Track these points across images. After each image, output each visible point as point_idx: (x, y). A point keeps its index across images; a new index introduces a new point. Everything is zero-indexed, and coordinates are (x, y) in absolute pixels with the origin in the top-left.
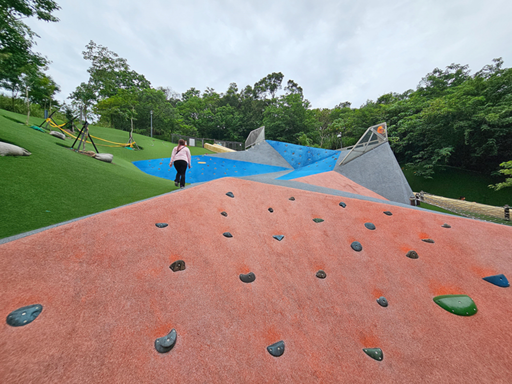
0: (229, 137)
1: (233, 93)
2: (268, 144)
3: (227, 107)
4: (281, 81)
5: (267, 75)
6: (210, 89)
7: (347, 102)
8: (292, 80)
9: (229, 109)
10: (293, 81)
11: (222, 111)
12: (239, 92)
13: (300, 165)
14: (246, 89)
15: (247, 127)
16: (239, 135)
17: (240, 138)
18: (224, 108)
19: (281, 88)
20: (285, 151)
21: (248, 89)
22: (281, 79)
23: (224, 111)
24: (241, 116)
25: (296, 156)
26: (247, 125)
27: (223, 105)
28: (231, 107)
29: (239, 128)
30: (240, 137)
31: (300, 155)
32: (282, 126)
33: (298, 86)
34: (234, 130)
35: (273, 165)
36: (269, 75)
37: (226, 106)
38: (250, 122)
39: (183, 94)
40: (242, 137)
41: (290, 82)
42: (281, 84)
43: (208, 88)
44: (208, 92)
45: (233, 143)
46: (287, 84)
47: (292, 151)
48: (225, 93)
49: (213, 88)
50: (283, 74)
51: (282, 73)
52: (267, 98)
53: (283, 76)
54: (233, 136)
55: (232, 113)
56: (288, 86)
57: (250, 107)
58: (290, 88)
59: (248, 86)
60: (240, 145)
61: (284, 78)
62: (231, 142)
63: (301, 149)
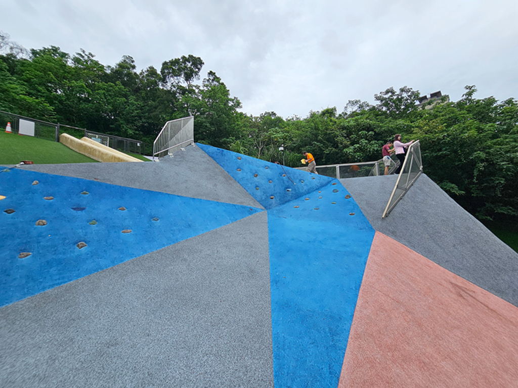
0: (119, 131)
1: (129, 68)
2: (201, 151)
3: (116, 85)
4: (199, 69)
5: (182, 56)
6: (87, 54)
7: (272, 112)
8: (213, 71)
9: (120, 89)
10: (215, 73)
11: (108, 91)
12: (138, 71)
13: (273, 201)
14: (148, 70)
15: (150, 121)
16: (136, 130)
17: (137, 134)
18: (111, 86)
19: (199, 79)
20: (239, 169)
21: (152, 72)
22: (199, 66)
23: (110, 91)
24: (141, 103)
25: (263, 182)
26: (149, 118)
27: (109, 82)
28: (123, 87)
29: (136, 120)
30: (137, 132)
31: (269, 180)
32: (206, 126)
33: (221, 82)
34: (128, 122)
35: (223, 201)
36: (184, 57)
37: (115, 83)
38: (154, 113)
39: (33, 50)
40: (141, 133)
41: (211, 73)
42: (199, 74)
43: (84, 52)
44: (83, 57)
45: (125, 139)
46: (207, 75)
47: (251, 171)
48: (114, 65)
49: (93, 54)
50: (203, 61)
51: (202, 59)
52: (180, 84)
53: (203, 63)
54: (126, 130)
55: (125, 96)
56: (208, 78)
57: (154, 93)
58: (211, 81)
59: (152, 68)
60: (138, 145)
61: (203, 66)
62: (120, 138)
63: (267, 167)
